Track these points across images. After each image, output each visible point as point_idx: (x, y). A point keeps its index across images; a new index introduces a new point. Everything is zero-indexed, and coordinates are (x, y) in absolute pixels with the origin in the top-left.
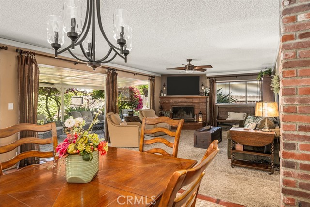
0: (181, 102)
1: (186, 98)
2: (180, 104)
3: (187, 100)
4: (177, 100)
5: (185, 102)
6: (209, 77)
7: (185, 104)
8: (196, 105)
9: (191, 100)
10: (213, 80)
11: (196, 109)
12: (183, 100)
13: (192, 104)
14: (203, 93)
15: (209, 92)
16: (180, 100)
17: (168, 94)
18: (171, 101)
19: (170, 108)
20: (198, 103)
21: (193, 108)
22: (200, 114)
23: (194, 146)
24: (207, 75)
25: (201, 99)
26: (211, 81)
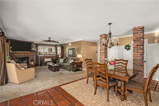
0: (22, 55)
2: (21, 56)
3: (25, 54)
4: (19, 54)
5: (24, 55)
6: (35, 44)
7: (24, 56)
9: (27, 54)
10: (37, 45)
11: (29, 58)
13: (28, 56)
14: (33, 51)
15: (36, 50)
16: (21, 54)
17: (13, 51)
18: (16, 55)
19: (15, 58)
20: (30, 55)
21: (28, 58)
22: (32, 60)
23: (54, 72)
24: (34, 43)
25: (32, 54)
26: (36, 45)
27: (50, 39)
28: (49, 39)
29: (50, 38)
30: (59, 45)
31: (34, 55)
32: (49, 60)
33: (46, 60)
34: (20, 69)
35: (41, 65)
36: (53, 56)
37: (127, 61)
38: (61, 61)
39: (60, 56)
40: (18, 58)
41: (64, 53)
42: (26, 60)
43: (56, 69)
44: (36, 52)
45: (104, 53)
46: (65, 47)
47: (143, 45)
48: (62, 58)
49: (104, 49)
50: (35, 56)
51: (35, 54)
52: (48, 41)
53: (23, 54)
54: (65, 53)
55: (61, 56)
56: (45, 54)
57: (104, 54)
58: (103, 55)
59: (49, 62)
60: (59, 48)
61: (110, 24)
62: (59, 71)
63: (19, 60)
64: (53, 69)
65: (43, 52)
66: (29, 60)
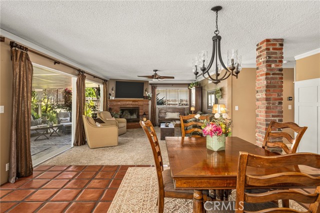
1: (133, 101)
4: (124, 103)
5: (132, 104)
6: (151, 84)
7: (131, 106)
8: (141, 107)
9: (137, 103)
10: (154, 86)
11: (140, 111)
12: (131, 103)
13: (137, 106)
14: (147, 97)
15: (151, 96)
16: (127, 103)
17: (116, 97)
19: (118, 110)
20: (142, 105)
21: (138, 110)
22: (145, 115)
24: (150, 82)
25: (145, 102)
26: (152, 87)
27: (157, 72)
28: (154, 72)
31: (148, 105)
32: (175, 115)
33: (169, 116)
35: (159, 125)
39: (192, 109)
45: (265, 102)
49: (265, 89)
50: (149, 107)
51: (150, 102)
52: (152, 77)
55: (196, 107)
57: (264, 104)
58: (263, 106)
59: (173, 120)
66: (140, 114)
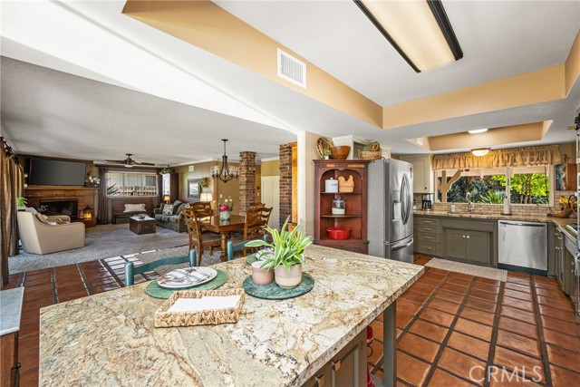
0: (56, 195)
3: (66, 193)
4: (49, 193)
5: (64, 196)
6: (97, 166)
9: (73, 193)
10: (103, 169)
11: (79, 204)
12: (61, 193)
13: (74, 197)
14: (91, 184)
15: (98, 183)
16: (55, 193)
17: (31, 184)
18: (39, 194)
19: (37, 204)
20: (83, 196)
21: (75, 203)
22: (88, 209)
23: (139, 234)
24: (95, 162)
25: (87, 192)
26: (100, 170)
27: (130, 157)
28: (127, 157)
29: (130, 155)
30: (167, 169)
31: (93, 195)
32: (140, 207)
33: (129, 208)
34: (47, 224)
35: (114, 222)
36: (152, 198)
37: (270, 210)
38: (168, 209)
39: (167, 199)
40: (44, 204)
41: (180, 189)
42: (71, 208)
43: (146, 228)
44: (101, 187)
46: (182, 174)
47: (290, 178)
48: (172, 202)
50: (96, 197)
51: (96, 192)
52: (125, 162)
53: (59, 193)
54: (183, 190)
55: (171, 197)
56: (132, 194)
59: (136, 213)
60: (167, 178)
61: (225, 140)
62: (154, 232)
63: (49, 208)
64: (139, 226)
65: (122, 185)
66: (79, 208)
